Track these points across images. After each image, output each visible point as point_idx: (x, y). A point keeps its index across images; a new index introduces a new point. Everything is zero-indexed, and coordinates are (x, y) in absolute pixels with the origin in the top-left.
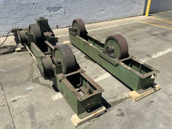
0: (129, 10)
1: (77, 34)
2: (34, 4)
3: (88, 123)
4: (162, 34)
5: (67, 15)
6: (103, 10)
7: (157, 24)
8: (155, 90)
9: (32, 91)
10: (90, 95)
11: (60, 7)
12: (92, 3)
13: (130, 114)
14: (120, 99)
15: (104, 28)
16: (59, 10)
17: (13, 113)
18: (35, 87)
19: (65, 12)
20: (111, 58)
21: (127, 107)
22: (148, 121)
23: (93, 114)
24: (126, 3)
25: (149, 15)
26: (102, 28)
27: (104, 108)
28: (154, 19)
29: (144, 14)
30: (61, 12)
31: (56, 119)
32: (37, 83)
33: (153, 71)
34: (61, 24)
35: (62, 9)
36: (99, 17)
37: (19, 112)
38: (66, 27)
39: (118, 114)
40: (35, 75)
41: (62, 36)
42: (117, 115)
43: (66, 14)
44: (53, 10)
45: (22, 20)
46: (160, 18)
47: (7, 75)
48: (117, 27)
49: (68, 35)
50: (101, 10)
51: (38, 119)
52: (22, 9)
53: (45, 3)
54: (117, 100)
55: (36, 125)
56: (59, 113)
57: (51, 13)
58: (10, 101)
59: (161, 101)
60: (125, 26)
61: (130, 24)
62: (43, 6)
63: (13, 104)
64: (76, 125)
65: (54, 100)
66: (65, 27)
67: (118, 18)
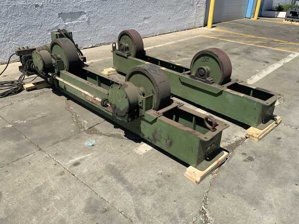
0: (184, 18)
1: (130, 55)
2: (37, 6)
3: (210, 176)
4: (245, 52)
5: (92, 26)
6: (148, 18)
7: (231, 38)
8: (277, 123)
9: (97, 146)
10: (215, 132)
11: (81, 13)
12: (131, 6)
13: (260, 157)
14: (236, 141)
15: (155, 46)
16: (79, 19)
17: (87, 181)
18: (98, 141)
19: (88, 22)
20: (209, 85)
21: (251, 149)
22: (287, 161)
23: (216, 163)
24: (180, 8)
25: (213, 25)
26: (153, 47)
27: (226, 153)
28: (222, 32)
29: (205, 25)
30: (83, 21)
31: (160, 178)
32: (96, 134)
33: (274, 95)
34: (83, 41)
35: (84, 16)
36: (142, 29)
37: (95, 178)
38: (91, 47)
39: (245, 159)
40: (84, 123)
41: (92, 61)
42: (244, 161)
43: (91, 24)
44: (69, 18)
45: (17, 35)
46: (229, 30)
47: (35, 129)
48: (174, 44)
49: (111, 57)
50: (145, 19)
51: (134, 182)
52: (15, 16)
53: (55, 6)
54: (232, 143)
55: (136, 190)
56: (160, 170)
57: (67, 24)
58: (69, 166)
59: (289, 136)
60: (185, 43)
61: (191, 40)
62: (53, 10)
63: (77, 169)
64: (198, 179)
65: (141, 154)
66: (89, 47)
67: (169, 32)
